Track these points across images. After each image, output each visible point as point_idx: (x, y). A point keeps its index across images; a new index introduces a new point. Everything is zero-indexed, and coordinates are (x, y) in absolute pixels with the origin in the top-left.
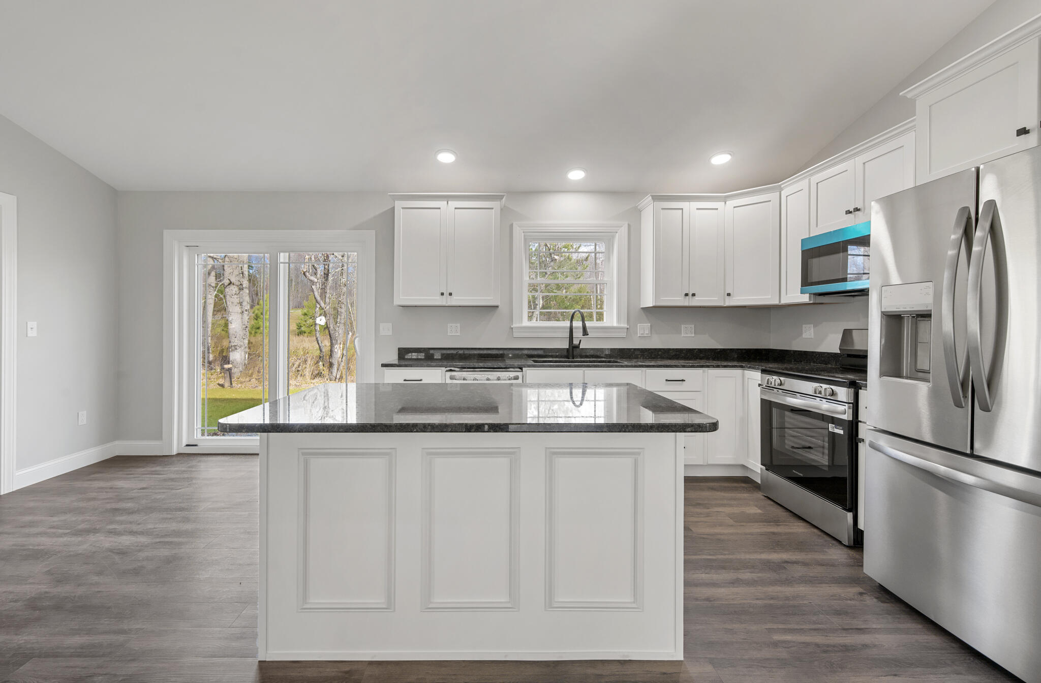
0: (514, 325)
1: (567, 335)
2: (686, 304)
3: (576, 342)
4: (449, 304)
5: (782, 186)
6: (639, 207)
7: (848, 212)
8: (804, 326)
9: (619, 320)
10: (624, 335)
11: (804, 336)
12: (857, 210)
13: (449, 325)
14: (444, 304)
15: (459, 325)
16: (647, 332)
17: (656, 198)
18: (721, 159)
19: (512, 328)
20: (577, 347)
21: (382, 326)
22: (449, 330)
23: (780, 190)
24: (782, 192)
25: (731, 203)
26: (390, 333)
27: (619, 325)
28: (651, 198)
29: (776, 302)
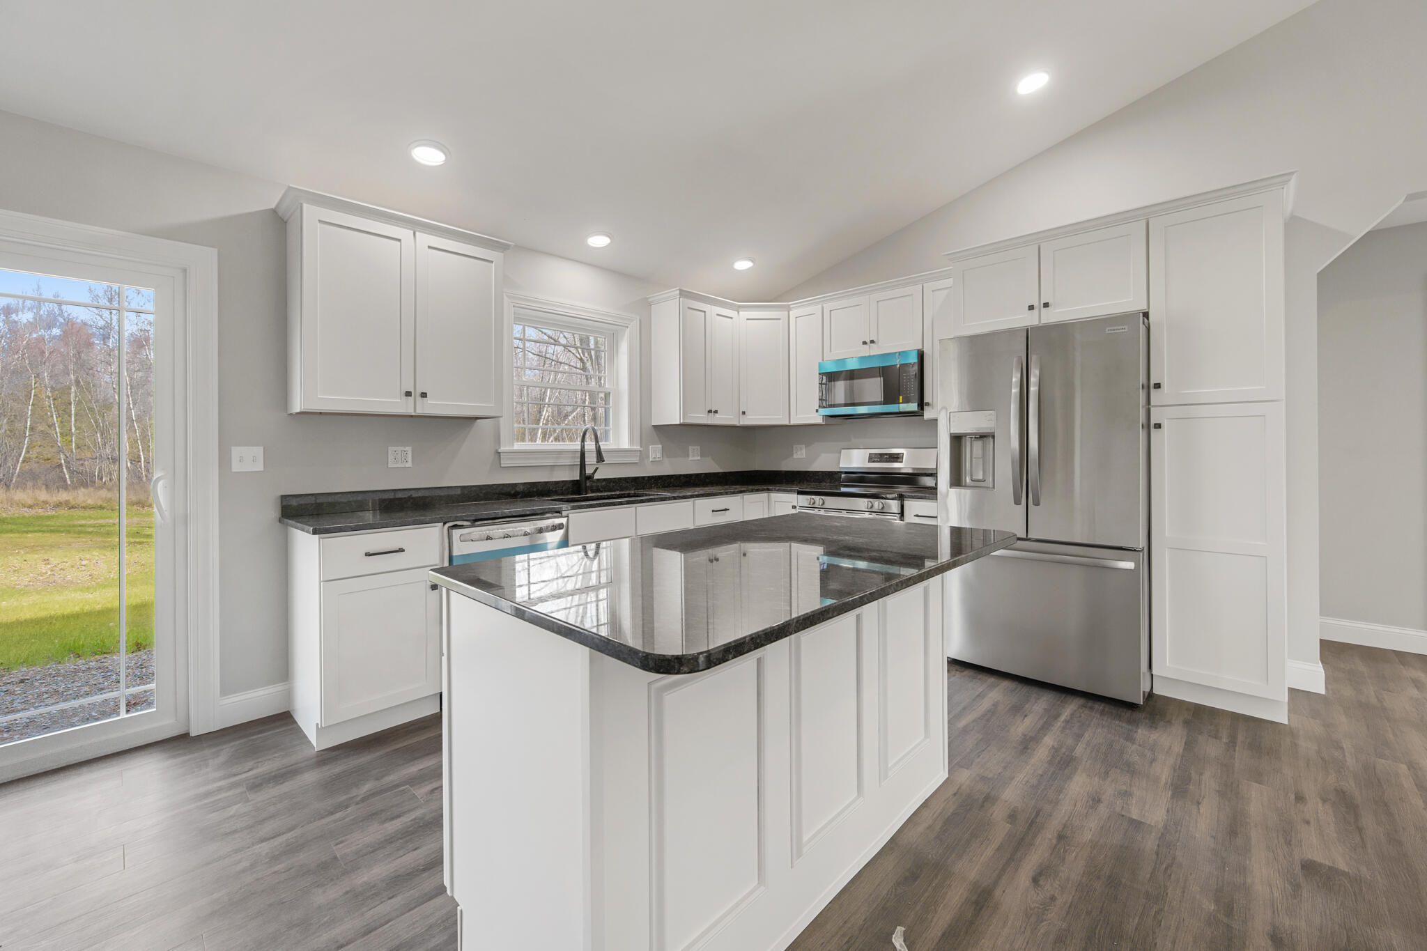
0: (502, 449)
1: (578, 461)
2: (709, 422)
3: (589, 471)
4: (419, 411)
5: (791, 306)
6: (650, 300)
7: (865, 343)
8: (794, 446)
9: (631, 441)
10: (636, 460)
11: (795, 456)
12: (872, 342)
13: (391, 449)
14: (411, 411)
15: (409, 449)
16: (659, 455)
17: (683, 293)
18: (743, 265)
19: (499, 453)
20: (590, 478)
21: (236, 452)
22: (391, 458)
23: (788, 309)
24: (791, 312)
25: (745, 314)
26: (259, 467)
27: (632, 447)
28: (678, 292)
29: (786, 422)
